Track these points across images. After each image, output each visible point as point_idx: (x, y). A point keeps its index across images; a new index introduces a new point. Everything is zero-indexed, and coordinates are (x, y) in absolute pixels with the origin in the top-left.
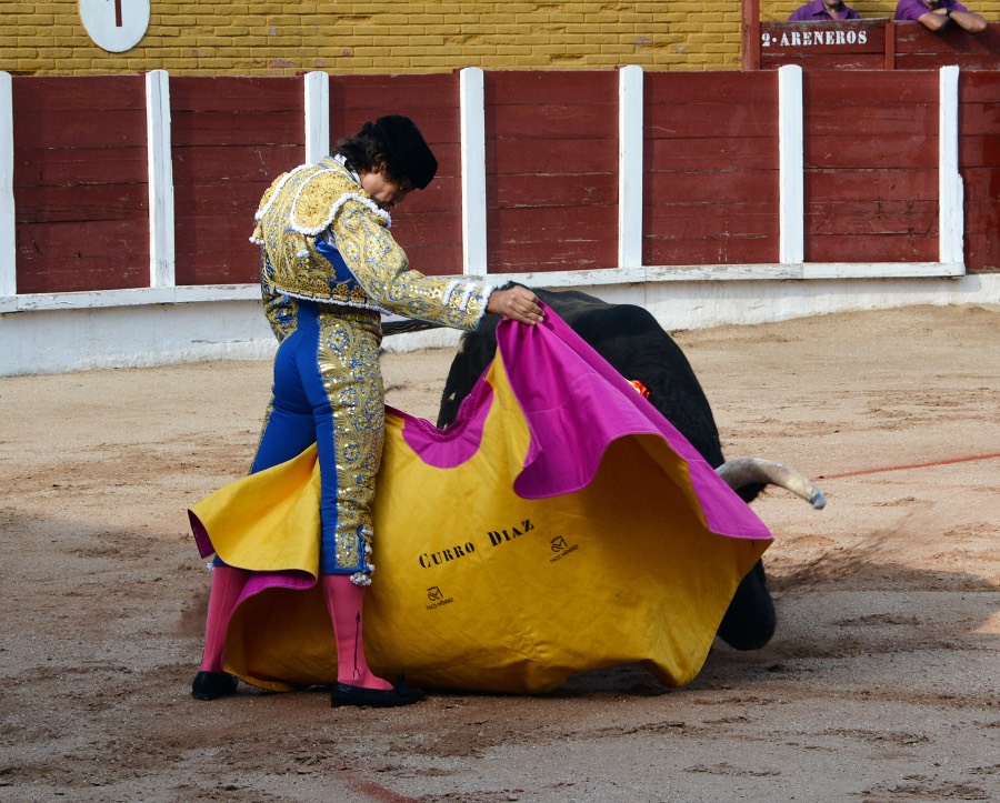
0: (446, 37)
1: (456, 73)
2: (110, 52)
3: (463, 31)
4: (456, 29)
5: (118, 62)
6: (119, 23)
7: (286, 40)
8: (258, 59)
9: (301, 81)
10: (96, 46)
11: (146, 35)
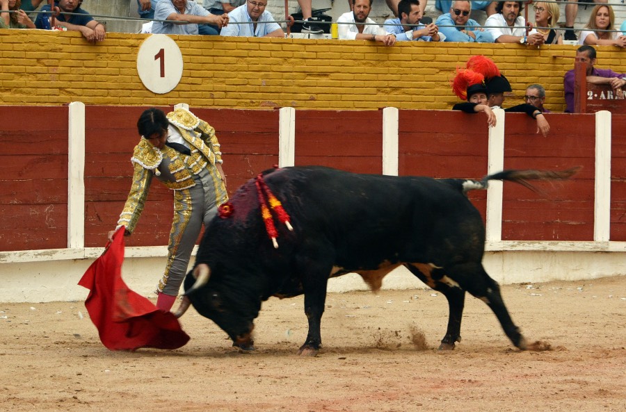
0: (379, 89)
1: (381, 110)
2: (156, 94)
3: (391, 86)
4: (386, 84)
5: (161, 100)
6: (162, 75)
7: (272, 88)
8: (254, 101)
9: (278, 113)
10: (147, 90)
11: (179, 83)
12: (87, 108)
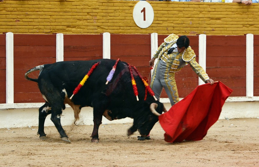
0: (244, 25)
1: (245, 35)
2: (141, 28)
3: (249, 24)
4: (247, 23)
5: (144, 31)
6: (145, 20)
7: (195, 25)
8: (186, 31)
9: (198, 37)
10: (138, 26)
11: (152, 23)
12: (111, 35)
